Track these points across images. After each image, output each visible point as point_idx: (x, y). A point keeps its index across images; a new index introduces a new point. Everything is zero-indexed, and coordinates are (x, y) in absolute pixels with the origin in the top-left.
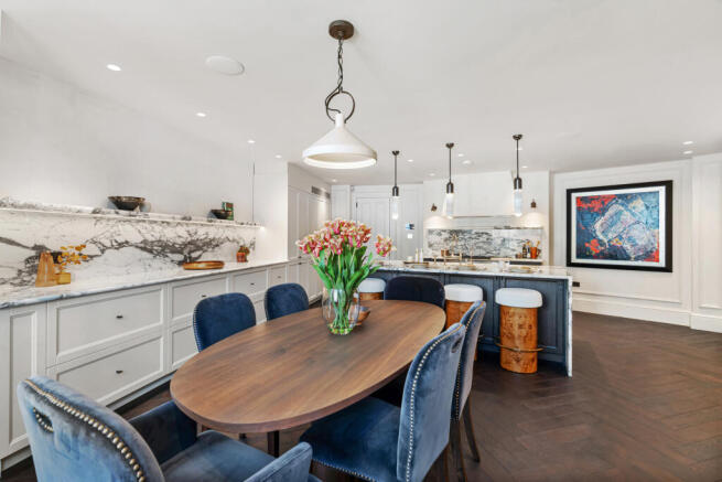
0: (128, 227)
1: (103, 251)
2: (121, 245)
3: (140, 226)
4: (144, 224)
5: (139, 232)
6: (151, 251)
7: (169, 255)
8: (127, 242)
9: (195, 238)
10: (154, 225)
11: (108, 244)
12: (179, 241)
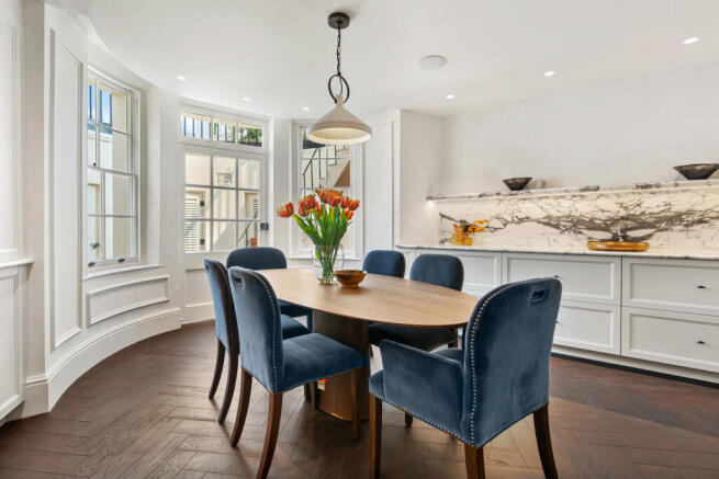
0: (528, 204)
1: (505, 225)
2: (521, 220)
3: (541, 203)
4: (548, 201)
5: (542, 208)
6: (557, 227)
7: (583, 231)
8: (527, 218)
9: (638, 211)
10: (561, 200)
11: (509, 219)
12: (603, 216)
